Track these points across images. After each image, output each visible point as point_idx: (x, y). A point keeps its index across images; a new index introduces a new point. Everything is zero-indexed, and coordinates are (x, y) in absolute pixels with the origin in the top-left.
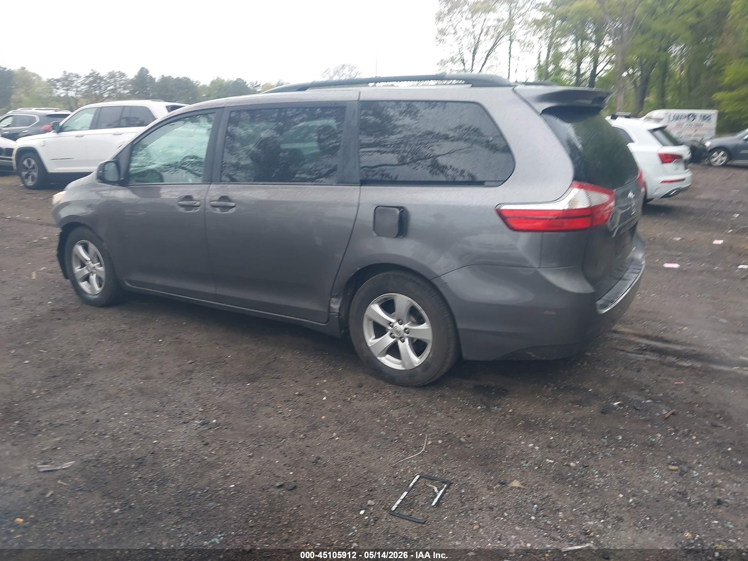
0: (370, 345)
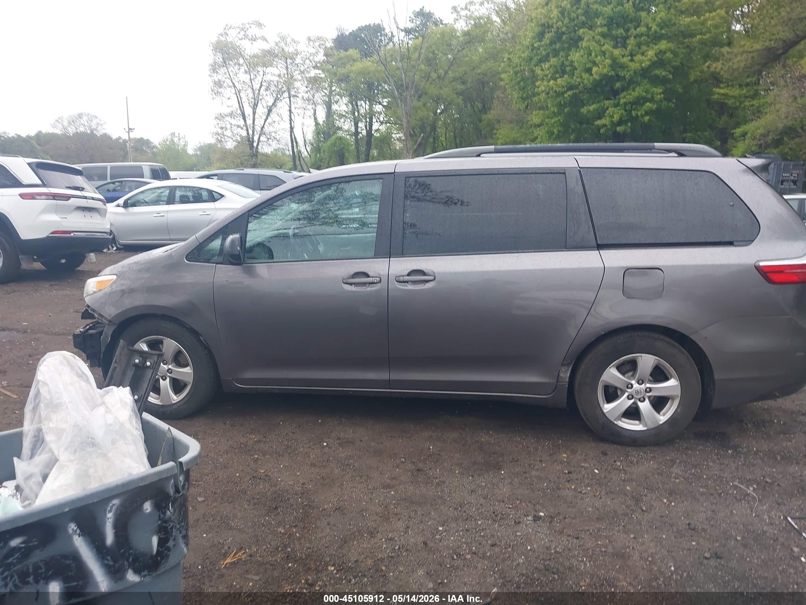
0: (605, 411)
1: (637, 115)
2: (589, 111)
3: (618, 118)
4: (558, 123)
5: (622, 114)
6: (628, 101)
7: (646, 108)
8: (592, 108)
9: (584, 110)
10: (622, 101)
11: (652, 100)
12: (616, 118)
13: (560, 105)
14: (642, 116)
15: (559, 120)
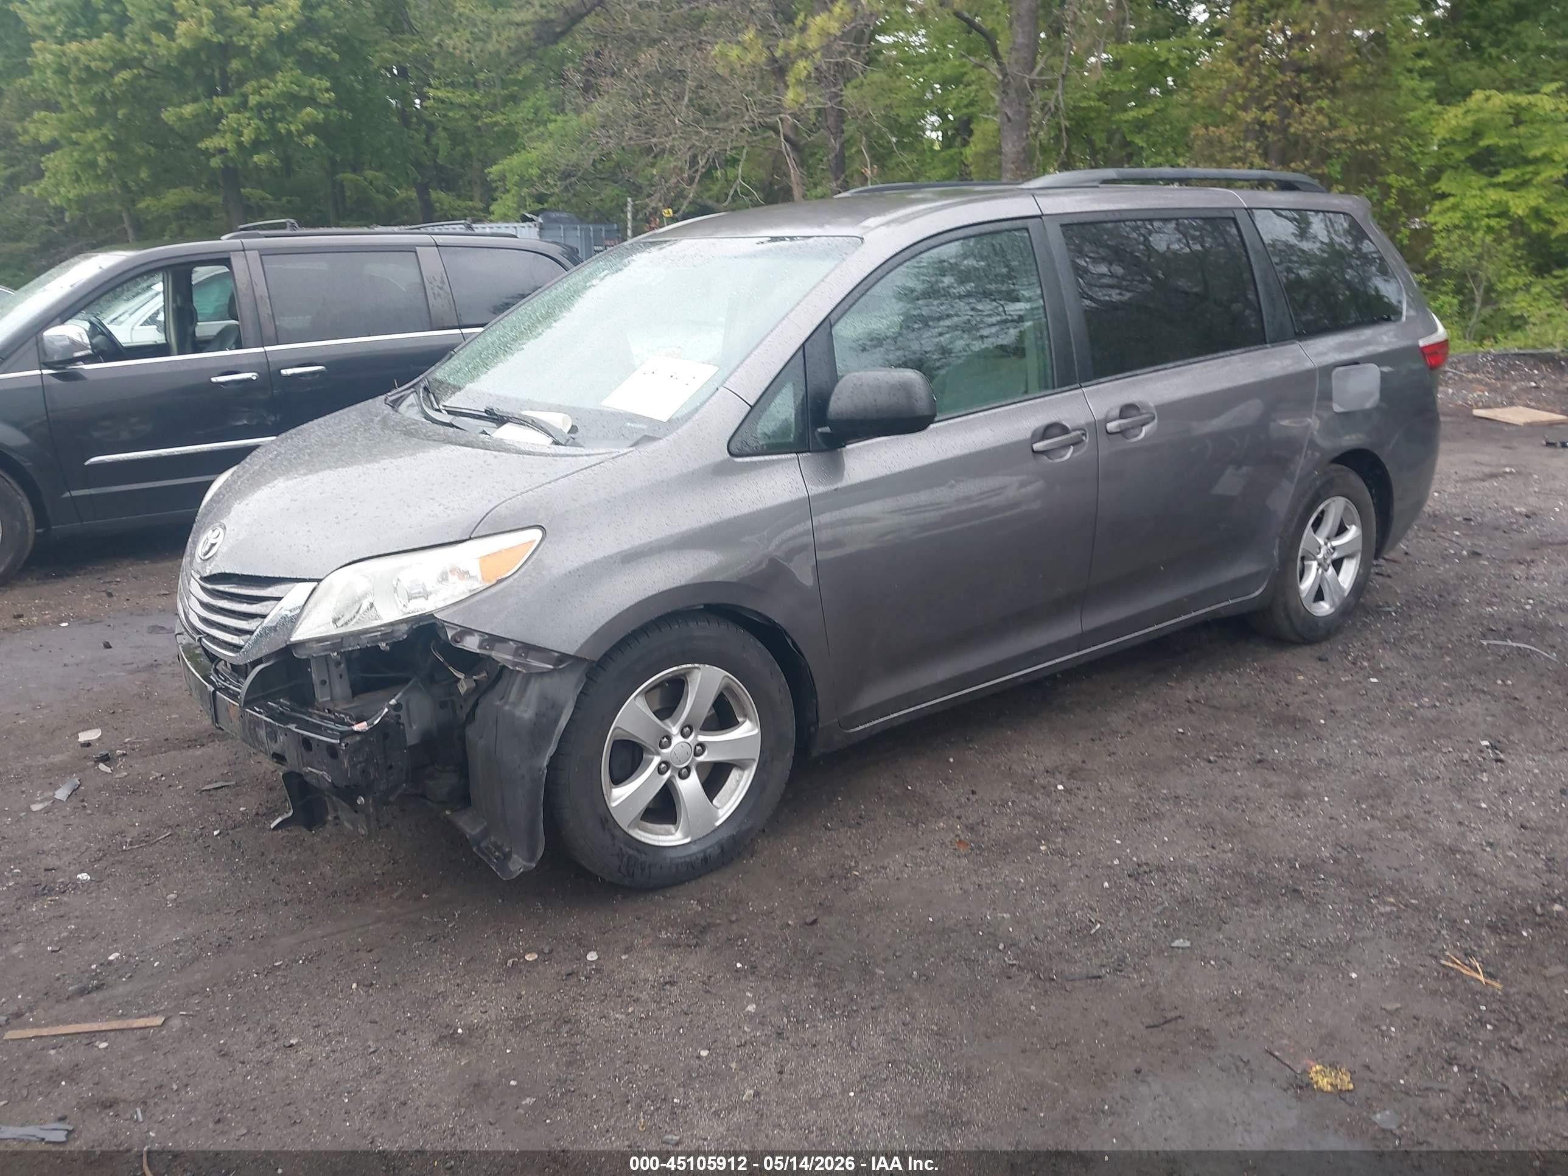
0: (1303, 596)
1: (289, 132)
2: (181, 118)
3: (253, 137)
4: (104, 143)
5: (258, 128)
6: (263, 100)
7: (307, 119)
8: (188, 110)
9: (169, 115)
10: (253, 100)
11: (312, 101)
12: (248, 136)
13: (99, 101)
14: (300, 135)
15: (105, 137)
